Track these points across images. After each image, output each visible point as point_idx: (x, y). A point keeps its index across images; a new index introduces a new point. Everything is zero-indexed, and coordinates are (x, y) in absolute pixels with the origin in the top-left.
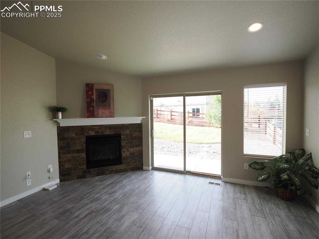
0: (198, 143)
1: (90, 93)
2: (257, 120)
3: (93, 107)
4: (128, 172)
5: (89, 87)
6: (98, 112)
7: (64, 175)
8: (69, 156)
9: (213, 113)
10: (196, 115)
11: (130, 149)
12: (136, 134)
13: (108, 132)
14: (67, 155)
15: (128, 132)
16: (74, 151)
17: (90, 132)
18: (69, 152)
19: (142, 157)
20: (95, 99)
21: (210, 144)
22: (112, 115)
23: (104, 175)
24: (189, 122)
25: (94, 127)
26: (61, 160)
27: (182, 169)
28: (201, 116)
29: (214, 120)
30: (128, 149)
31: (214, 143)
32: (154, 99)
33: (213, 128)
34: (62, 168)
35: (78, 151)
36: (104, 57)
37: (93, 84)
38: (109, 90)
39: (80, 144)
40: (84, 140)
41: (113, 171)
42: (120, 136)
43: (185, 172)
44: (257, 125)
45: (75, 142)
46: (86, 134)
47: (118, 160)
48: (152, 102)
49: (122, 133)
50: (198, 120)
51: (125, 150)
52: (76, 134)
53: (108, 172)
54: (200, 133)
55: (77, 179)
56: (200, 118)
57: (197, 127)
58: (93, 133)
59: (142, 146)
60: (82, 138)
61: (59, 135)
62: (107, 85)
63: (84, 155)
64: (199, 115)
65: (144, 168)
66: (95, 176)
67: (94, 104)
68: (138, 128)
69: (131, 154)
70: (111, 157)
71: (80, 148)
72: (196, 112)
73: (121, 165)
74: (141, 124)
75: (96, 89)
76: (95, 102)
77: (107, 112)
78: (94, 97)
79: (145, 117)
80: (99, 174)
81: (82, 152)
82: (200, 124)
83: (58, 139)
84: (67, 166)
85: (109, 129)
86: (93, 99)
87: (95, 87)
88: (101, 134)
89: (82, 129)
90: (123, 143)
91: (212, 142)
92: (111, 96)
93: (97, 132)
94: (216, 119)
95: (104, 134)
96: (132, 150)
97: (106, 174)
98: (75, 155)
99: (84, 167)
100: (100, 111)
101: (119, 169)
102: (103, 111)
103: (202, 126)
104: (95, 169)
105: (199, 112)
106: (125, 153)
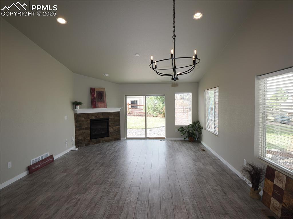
0: (141, 129)
1: (93, 93)
2: (182, 110)
3: (95, 102)
4: (113, 141)
5: (92, 90)
6: (98, 105)
7: (78, 143)
8: (81, 132)
9: (150, 105)
10: (135, 107)
11: (113, 127)
12: (116, 118)
13: (102, 117)
14: (80, 131)
15: (112, 117)
16: (84, 129)
17: (92, 117)
18: (81, 129)
19: (120, 132)
20: (96, 97)
21: (150, 129)
22: (105, 107)
23: (100, 143)
24: (130, 113)
25: (94, 114)
26: (76, 134)
27: (144, 136)
28: (138, 107)
29: (151, 110)
30: (112, 127)
31: (153, 128)
32: (127, 97)
33: (150, 117)
34: (77, 139)
35: (86, 129)
36: (107, 75)
37: (94, 88)
38: (103, 92)
39: (87, 124)
40: (89, 122)
41: (104, 141)
42: (108, 120)
43: (146, 138)
44: (182, 115)
45: (84, 123)
46: (90, 118)
47: (107, 134)
48: (126, 99)
49: (109, 118)
50: (137, 111)
51: (111, 128)
52: (85, 118)
53: (102, 141)
54: (141, 121)
55: (85, 146)
56: (139, 109)
57: (138, 117)
58: (94, 118)
59: (120, 125)
60: (88, 121)
61: (75, 119)
62: (102, 88)
63: (89, 131)
64: (137, 107)
65: (121, 139)
66: (95, 144)
67: (96, 100)
68: (118, 114)
69: (114, 130)
70: (103, 133)
71: (87, 127)
72: (135, 104)
73: (109, 137)
74: (120, 112)
75: (96, 91)
76: (96, 99)
77: (102, 105)
78: (96, 96)
79: (123, 108)
80: (97, 143)
81: (88, 129)
82: (139, 115)
83: (75, 121)
84: (80, 138)
85: (103, 115)
86: (95, 97)
87: (96, 90)
88: (98, 118)
89: (88, 115)
90: (110, 124)
91: (152, 127)
92: (105, 95)
93: (96, 117)
94: (153, 110)
95: (100, 118)
96: (115, 128)
97: (101, 143)
98: (84, 131)
99: (89, 138)
100: (99, 105)
101: (107, 139)
102: (101, 104)
103: (141, 116)
104: (95, 140)
105: (137, 104)
106: (111, 130)
